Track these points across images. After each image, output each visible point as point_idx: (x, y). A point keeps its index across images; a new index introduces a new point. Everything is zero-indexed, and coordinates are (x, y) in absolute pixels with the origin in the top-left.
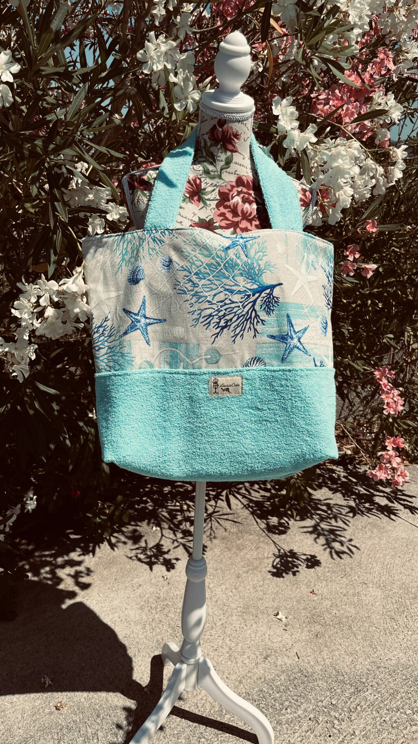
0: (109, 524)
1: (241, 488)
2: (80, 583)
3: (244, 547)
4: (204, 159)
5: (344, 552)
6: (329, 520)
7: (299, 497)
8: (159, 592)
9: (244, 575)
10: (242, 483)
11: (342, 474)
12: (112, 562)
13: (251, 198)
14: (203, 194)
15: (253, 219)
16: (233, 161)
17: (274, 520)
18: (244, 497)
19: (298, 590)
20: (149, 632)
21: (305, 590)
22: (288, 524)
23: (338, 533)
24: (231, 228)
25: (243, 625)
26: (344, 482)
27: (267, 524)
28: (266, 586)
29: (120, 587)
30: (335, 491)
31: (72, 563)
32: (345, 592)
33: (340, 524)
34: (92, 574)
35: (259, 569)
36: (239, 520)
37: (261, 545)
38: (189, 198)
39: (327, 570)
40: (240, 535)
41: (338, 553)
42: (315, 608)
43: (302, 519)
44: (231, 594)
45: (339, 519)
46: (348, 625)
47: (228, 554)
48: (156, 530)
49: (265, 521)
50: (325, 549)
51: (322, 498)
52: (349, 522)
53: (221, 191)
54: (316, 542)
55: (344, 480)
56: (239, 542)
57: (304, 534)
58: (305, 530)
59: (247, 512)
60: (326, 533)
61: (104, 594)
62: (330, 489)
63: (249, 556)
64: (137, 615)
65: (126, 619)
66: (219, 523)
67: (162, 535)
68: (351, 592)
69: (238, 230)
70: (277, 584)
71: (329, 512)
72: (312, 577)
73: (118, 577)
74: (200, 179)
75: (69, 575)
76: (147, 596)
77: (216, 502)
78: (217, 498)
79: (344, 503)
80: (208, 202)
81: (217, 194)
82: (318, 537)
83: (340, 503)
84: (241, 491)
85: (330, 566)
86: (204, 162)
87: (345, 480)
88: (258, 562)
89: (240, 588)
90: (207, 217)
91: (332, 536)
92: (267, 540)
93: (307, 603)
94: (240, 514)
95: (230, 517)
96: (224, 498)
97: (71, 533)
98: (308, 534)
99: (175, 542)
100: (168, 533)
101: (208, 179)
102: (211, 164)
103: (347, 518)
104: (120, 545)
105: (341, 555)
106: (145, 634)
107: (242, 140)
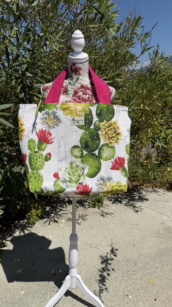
14: (68, 92)
16: (80, 79)
38: (63, 93)
53: (75, 90)
74: (67, 86)
86: (69, 79)
101: (70, 86)
107: (83, 70)
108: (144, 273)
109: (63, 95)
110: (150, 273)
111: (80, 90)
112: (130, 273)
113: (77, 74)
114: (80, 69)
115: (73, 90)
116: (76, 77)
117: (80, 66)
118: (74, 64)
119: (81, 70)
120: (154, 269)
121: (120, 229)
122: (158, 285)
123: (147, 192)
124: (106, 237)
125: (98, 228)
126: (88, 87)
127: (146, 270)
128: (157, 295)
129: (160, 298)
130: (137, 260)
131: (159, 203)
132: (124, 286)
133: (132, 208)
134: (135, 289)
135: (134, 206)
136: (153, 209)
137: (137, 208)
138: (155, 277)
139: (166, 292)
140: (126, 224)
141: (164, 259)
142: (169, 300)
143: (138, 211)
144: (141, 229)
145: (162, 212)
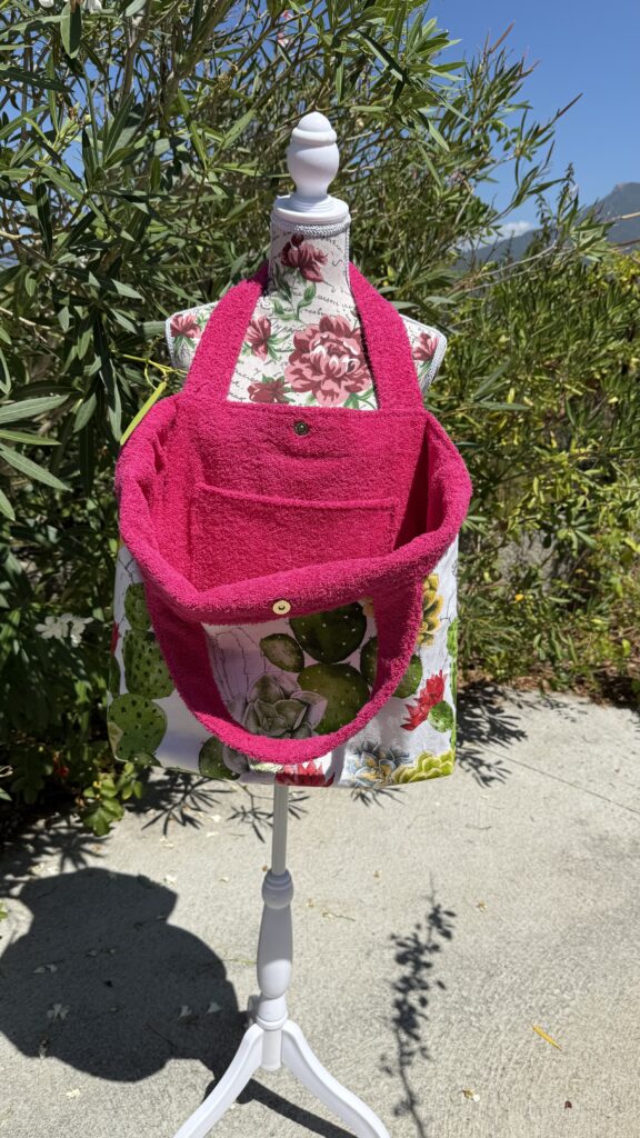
4: (276, 292)
15: (342, 378)
16: (317, 295)
24: (310, 389)
38: (252, 347)
53: (298, 338)
81: (292, 342)
90: (275, 376)
101: (280, 320)
107: (329, 264)
108: (522, 1006)
109: (252, 357)
110: (544, 1006)
111: (318, 336)
112: (472, 1010)
113: (306, 278)
114: (320, 258)
115: (292, 337)
116: (304, 288)
117: (318, 246)
118: (297, 240)
119: (321, 262)
120: (557, 991)
121: (428, 845)
122: (574, 1049)
123: (520, 707)
124: (377, 876)
125: (348, 841)
126: (346, 328)
127: (530, 998)
128: (575, 1086)
129: (584, 1100)
130: (495, 961)
131: (565, 746)
132: (453, 1057)
133: (470, 767)
134: (494, 1067)
135: (474, 759)
136: (545, 770)
137: (489, 766)
138: (564, 1023)
139: (604, 1076)
140: (450, 825)
141: (593, 954)
142: (616, 1104)
143: (492, 778)
144: (503, 846)
145: (579, 779)
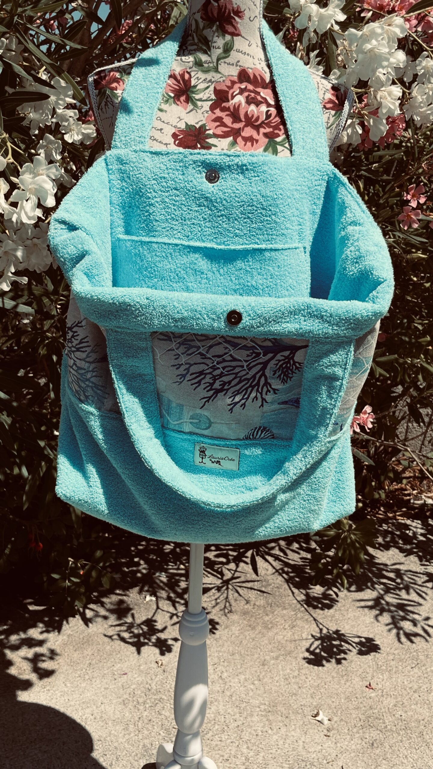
0: (82, 590)
1: (273, 548)
2: (40, 669)
3: (274, 625)
4: (195, 47)
5: (416, 635)
6: (398, 592)
7: (354, 561)
8: (150, 682)
9: (272, 662)
10: (275, 541)
11: (420, 531)
12: (87, 641)
13: (259, 98)
14: (193, 92)
15: (260, 126)
16: (235, 48)
17: (317, 590)
18: (277, 558)
19: (348, 684)
20: (132, 735)
21: (358, 683)
22: (337, 595)
23: (409, 608)
24: (230, 136)
25: (267, 728)
26: (422, 541)
27: (307, 595)
28: (303, 678)
29: (95, 675)
30: (408, 553)
31: (30, 643)
32: (416, 687)
33: (413, 596)
34: (57, 658)
35: (294, 655)
36: (269, 589)
37: (299, 622)
38: (174, 98)
39: (391, 657)
40: (269, 609)
41: (408, 636)
42: (371, 708)
43: (360, 589)
44: (252, 687)
45: (411, 591)
46: (418, 731)
47: (250, 634)
48: (151, 600)
49: (304, 592)
50: (390, 630)
51: (389, 563)
52: (426, 594)
53: (218, 88)
54: (378, 621)
55: (422, 538)
56: (267, 618)
57: (361, 609)
58: (363, 604)
59: (280, 578)
60: (392, 608)
61: (72, 683)
62: (402, 550)
63: (280, 637)
64: (117, 712)
65: (101, 717)
66: (237, 592)
67: (158, 608)
68: (425, 687)
69: (239, 140)
70: (318, 675)
71: (399, 581)
72: (369, 666)
73: (94, 662)
74: (188, 73)
75: (26, 659)
76: (134, 686)
77: (237, 566)
78: (238, 560)
79: (420, 569)
80: (199, 103)
81: (212, 92)
82: (381, 614)
83: (414, 569)
84: (273, 552)
85: (396, 652)
86: (195, 50)
87: (424, 539)
88: (293, 645)
89: (266, 680)
90: (197, 123)
91: (401, 613)
92: (307, 616)
93: (360, 700)
94: (271, 581)
95: (256, 585)
96: (248, 560)
97: (30, 604)
98: (366, 610)
99: (175, 617)
100: (165, 605)
101: (200, 72)
102: (205, 52)
103: (424, 589)
104: (99, 620)
105: (413, 638)
106: (127, 737)
